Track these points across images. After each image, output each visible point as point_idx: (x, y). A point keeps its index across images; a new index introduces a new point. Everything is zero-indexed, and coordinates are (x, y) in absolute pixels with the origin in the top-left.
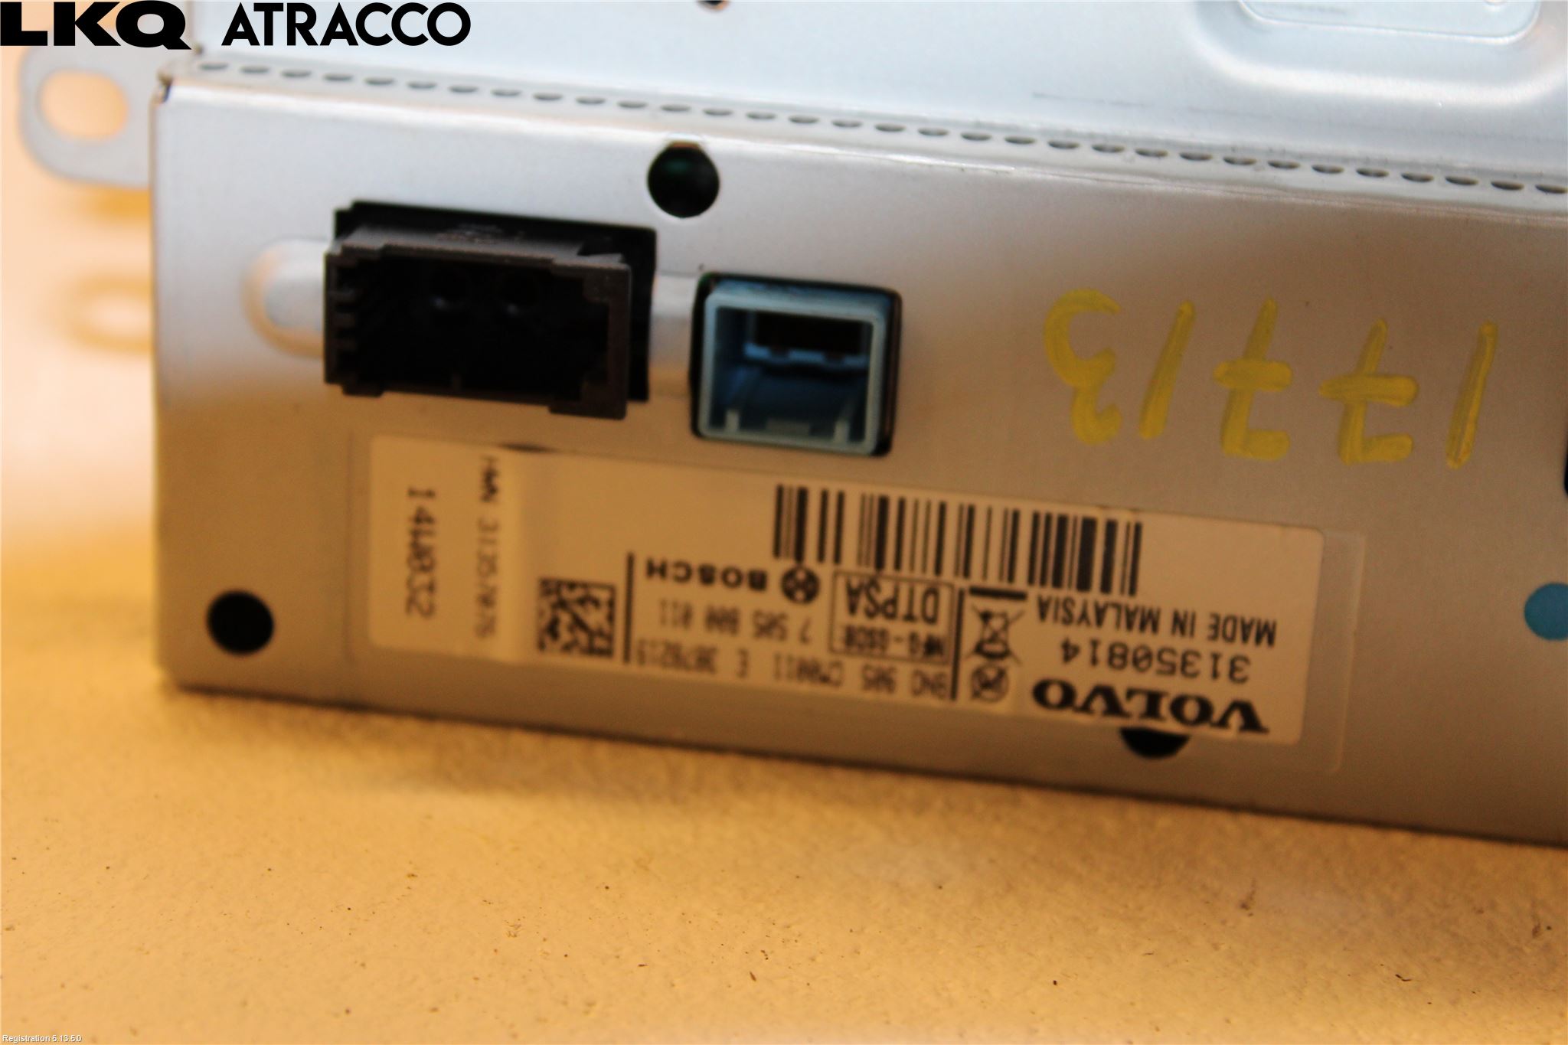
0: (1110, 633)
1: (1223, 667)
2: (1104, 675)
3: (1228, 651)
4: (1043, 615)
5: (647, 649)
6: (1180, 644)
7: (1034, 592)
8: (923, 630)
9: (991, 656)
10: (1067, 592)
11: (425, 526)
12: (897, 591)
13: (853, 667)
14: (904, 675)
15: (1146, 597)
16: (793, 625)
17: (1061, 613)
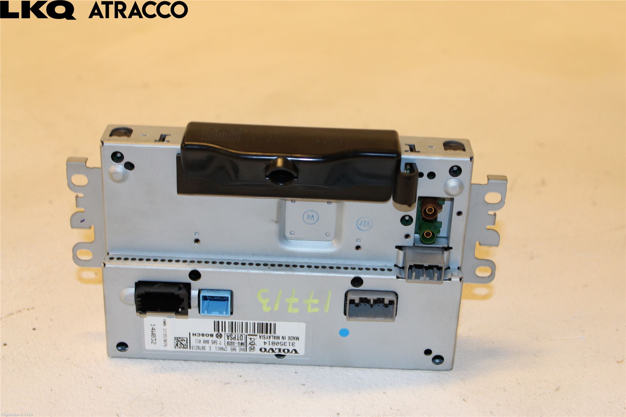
0: (272, 340)
1: (291, 344)
2: (271, 347)
3: (291, 342)
4: (260, 338)
5: (194, 347)
6: (283, 341)
7: (258, 335)
8: (240, 341)
9: (252, 345)
10: (264, 334)
11: (154, 330)
12: (235, 335)
13: (229, 348)
14: (238, 348)
15: (277, 335)
16: (218, 342)
17: (263, 337)
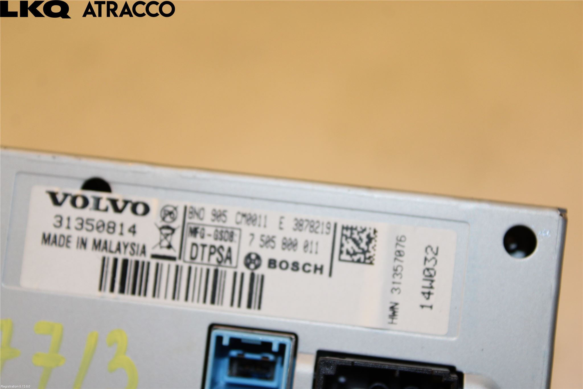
0: (114, 239)
1: (65, 222)
2: (117, 218)
3: (63, 231)
4: (144, 247)
5: (325, 230)
6: (84, 234)
7: (147, 258)
8: (198, 240)
9: (168, 227)
10: (132, 259)
11: (427, 290)
12: (209, 259)
13: (230, 222)
14: (208, 218)
15: (100, 254)
16: (257, 242)
17: (135, 248)
